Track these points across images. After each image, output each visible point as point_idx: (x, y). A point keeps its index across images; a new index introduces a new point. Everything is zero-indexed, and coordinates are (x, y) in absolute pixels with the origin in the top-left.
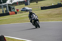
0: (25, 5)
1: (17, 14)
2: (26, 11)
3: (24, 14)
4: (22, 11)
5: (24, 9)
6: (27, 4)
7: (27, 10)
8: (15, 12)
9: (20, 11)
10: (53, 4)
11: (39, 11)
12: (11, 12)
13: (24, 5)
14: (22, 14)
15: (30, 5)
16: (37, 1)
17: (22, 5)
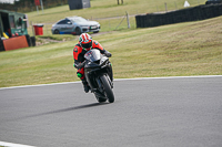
0: (71, 9)
1: (34, 45)
2: (75, 34)
4: (56, 32)
5: (64, 26)
7: (78, 28)
8: (27, 36)
9: (51, 34)
10: (187, 5)
11: (128, 33)
12: (10, 36)
13: (67, 7)
14: (55, 46)
17: (59, 5)
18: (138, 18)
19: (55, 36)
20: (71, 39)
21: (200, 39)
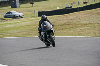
0: (12, 8)
2: (13, 18)
3: (9, 22)
4: (6, 17)
5: (9, 15)
6: (14, 7)
7: (15, 16)
9: (3, 18)
10: (58, 8)
11: (35, 18)
13: (11, 7)
14: (5, 23)
15: (20, 7)
16: (32, 2)
17: (7, 6)
18: (39, 13)
19: (5, 19)
20: (12, 20)
21: (63, 22)
